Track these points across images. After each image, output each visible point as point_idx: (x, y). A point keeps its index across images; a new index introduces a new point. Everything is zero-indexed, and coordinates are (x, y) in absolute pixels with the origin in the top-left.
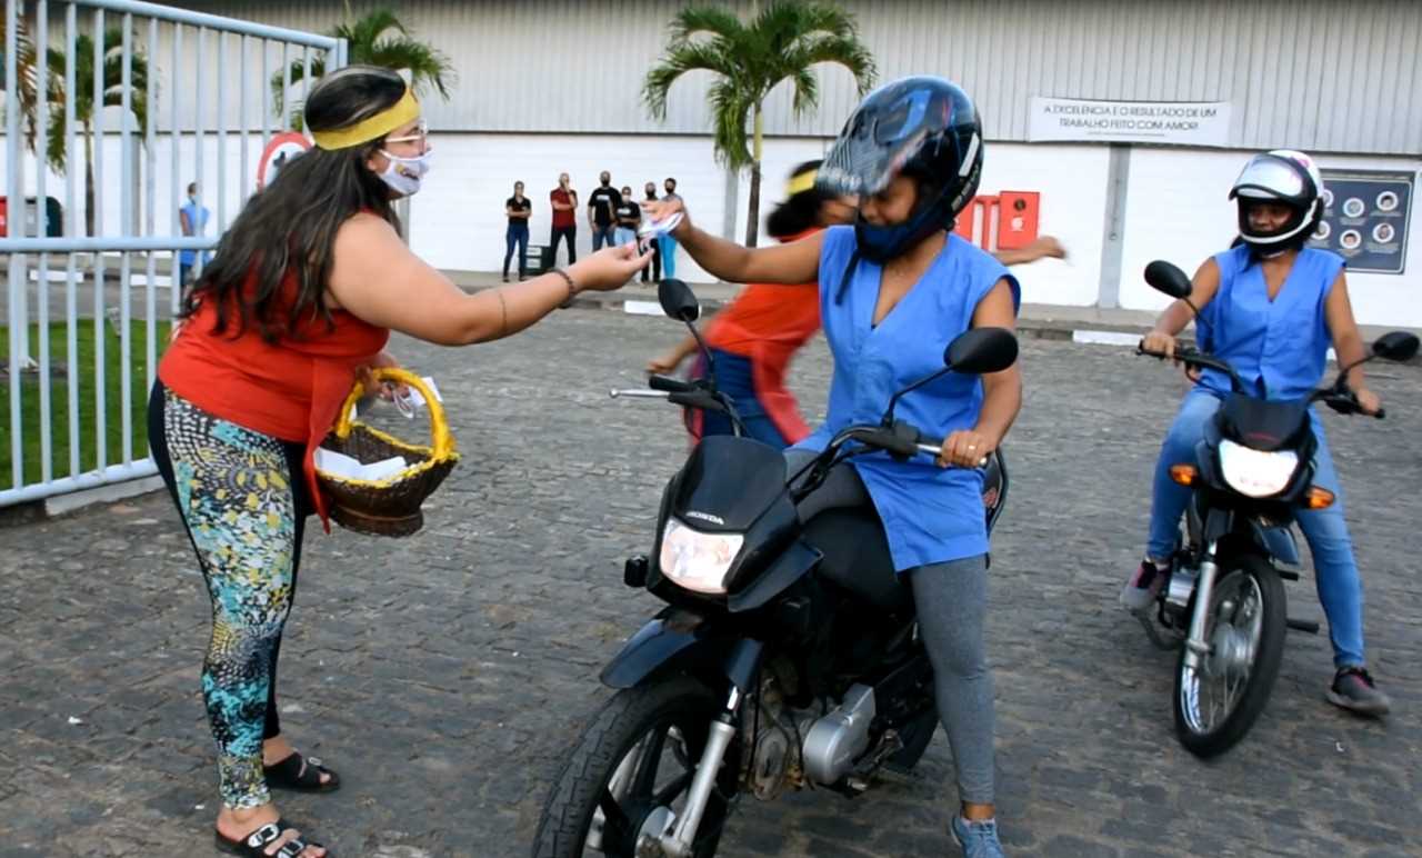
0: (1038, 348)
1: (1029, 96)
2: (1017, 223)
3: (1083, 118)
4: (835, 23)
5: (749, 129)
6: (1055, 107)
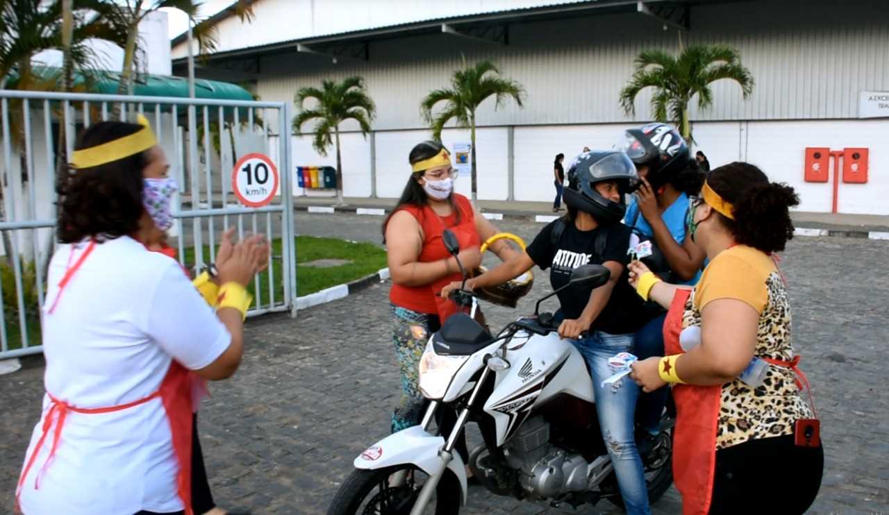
1: (859, 91)
2: (854, 167)
4: (729, 56)
6: (875, 97)
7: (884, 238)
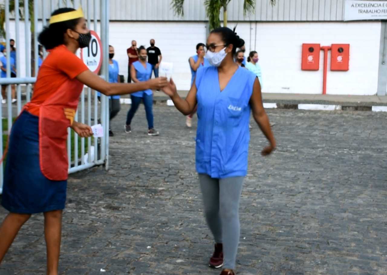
0: (359, 115)
1: (344, 0)
2: (340, 59)
3: (369, 9)
5: (221, 18)
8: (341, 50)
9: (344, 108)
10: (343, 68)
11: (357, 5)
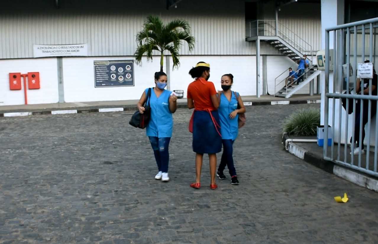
0: (42, 118)
1: (33, 45)
2: (34, 81)
3: (48, 50)
6: (40, 47)
7: (59, 113)
8: (34, 76)
9: (34, 114)
10: (36, 87)
11: (41, 48)
